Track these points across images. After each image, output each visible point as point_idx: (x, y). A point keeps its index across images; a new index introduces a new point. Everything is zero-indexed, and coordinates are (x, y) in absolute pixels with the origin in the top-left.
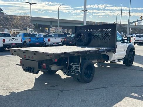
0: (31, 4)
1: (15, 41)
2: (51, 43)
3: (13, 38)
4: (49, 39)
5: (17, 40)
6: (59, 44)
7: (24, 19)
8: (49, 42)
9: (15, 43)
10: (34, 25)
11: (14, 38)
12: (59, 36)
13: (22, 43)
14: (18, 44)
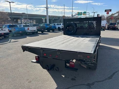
0: (10, 2)
1: (3, 31)
2: (30, 31)
3: (1, 29)
4: (28, 28)
5: (5, 30)
6: (36, 31)
7: (3, 14)
8: (29, 30)
9: (4, 33)
10: (11, 18)
11: (3, 29)
12: (34, 25)
13: (9, 32)
14: (6, 34)
